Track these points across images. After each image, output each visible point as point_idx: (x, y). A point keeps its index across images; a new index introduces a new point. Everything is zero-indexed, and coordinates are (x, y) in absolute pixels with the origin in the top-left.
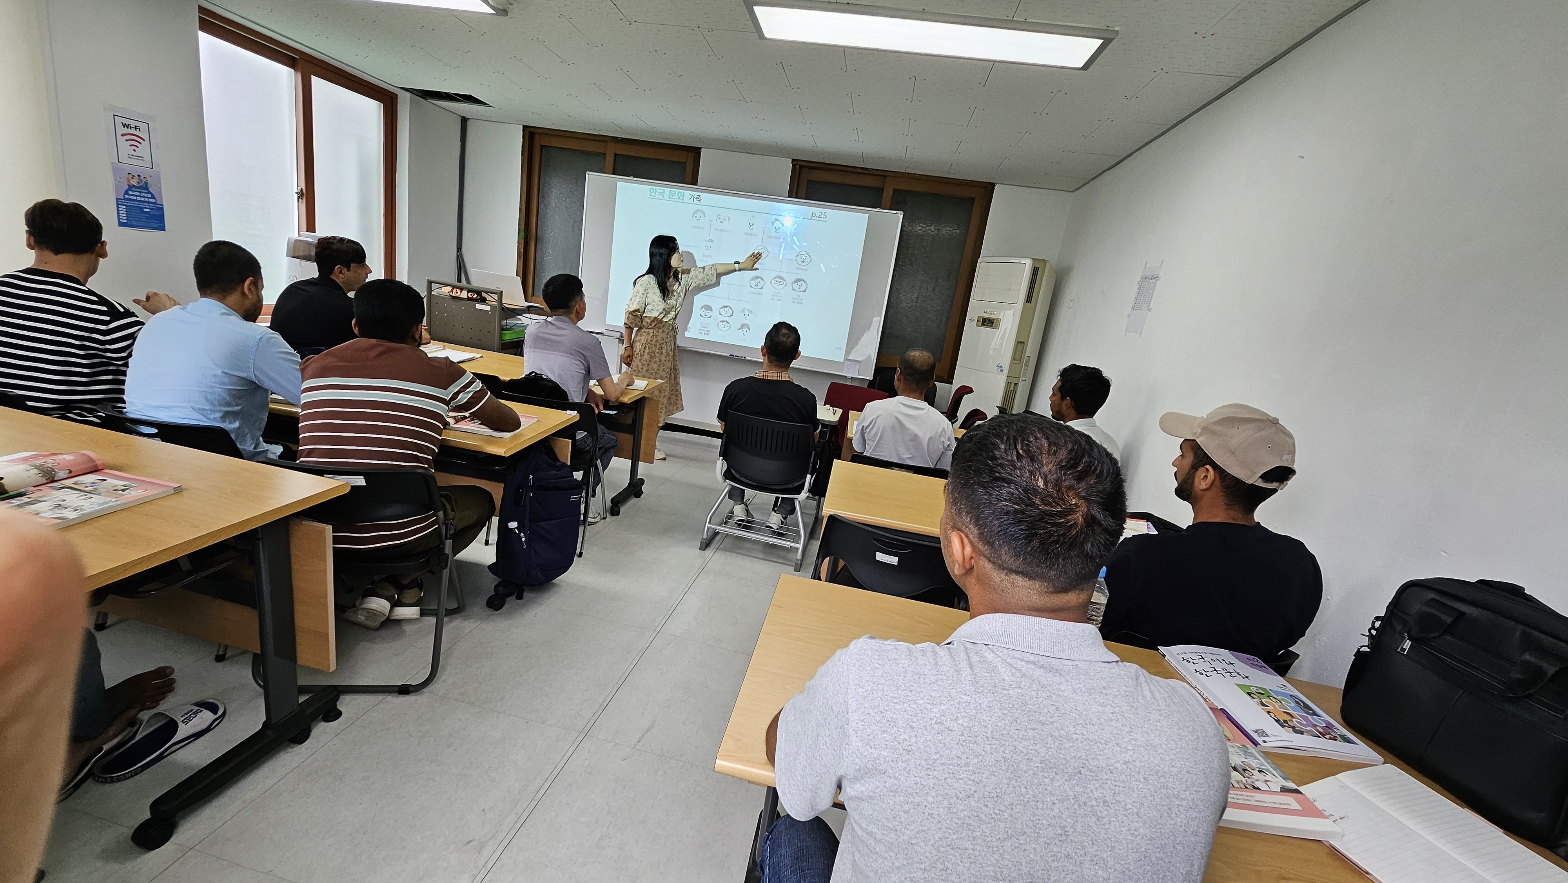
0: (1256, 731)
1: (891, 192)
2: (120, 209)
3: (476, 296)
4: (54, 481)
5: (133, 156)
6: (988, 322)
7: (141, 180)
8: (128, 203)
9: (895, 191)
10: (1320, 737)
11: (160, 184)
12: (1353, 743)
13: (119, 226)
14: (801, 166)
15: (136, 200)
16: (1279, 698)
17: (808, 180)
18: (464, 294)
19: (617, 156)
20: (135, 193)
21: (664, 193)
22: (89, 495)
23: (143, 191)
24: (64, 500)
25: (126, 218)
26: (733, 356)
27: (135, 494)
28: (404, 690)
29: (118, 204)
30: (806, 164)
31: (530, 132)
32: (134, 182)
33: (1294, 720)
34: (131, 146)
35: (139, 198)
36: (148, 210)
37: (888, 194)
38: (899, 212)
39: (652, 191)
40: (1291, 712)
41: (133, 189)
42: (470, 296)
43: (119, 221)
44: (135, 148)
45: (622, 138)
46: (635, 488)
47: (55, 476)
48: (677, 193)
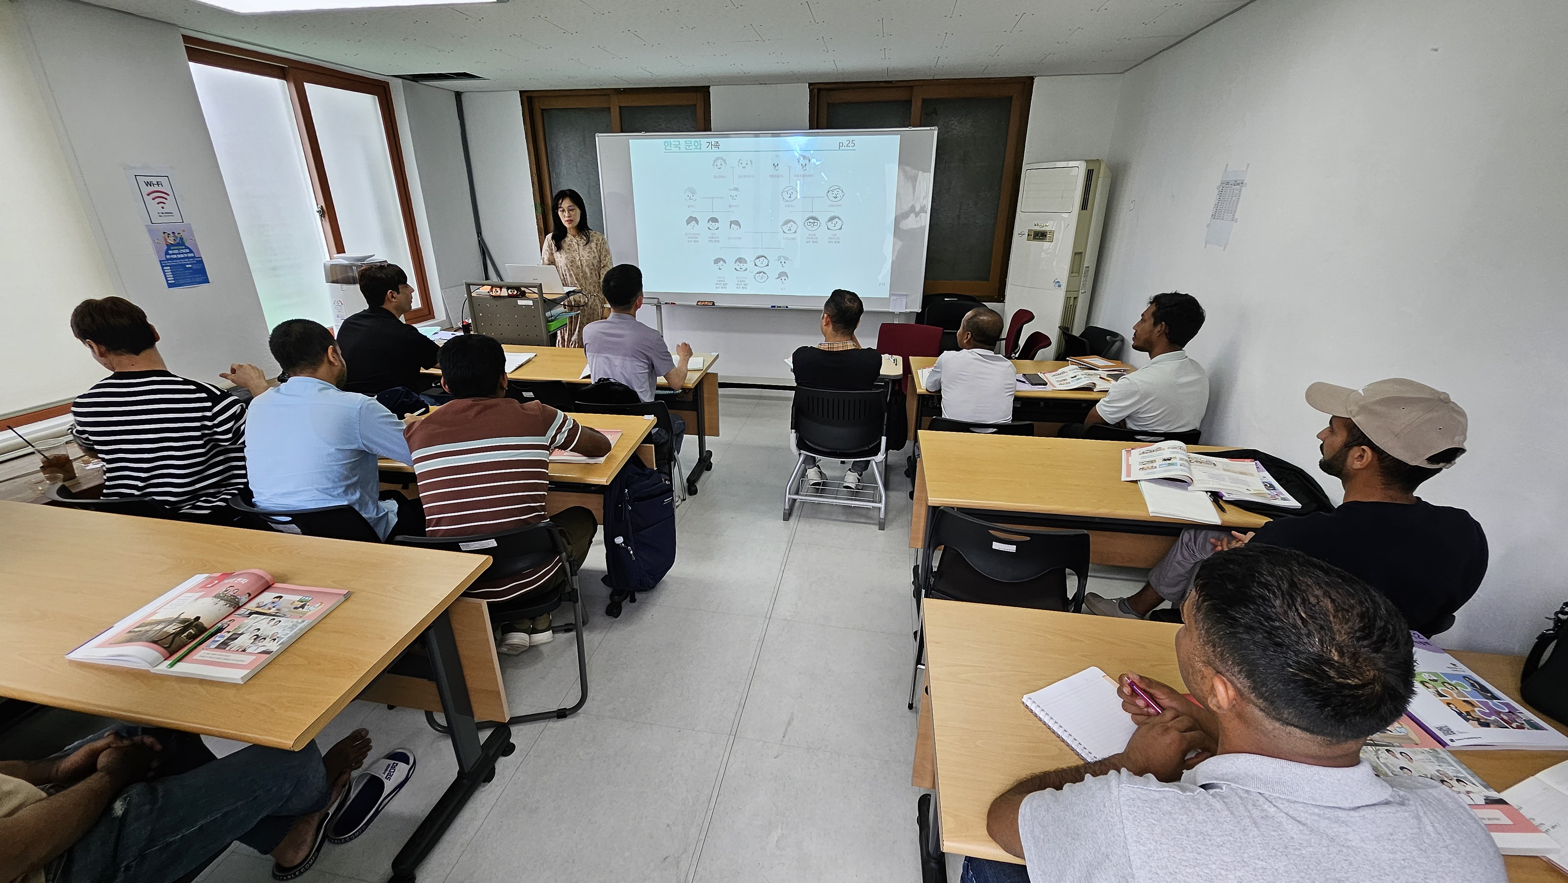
0: (1440, 729)
1: (919, 104)
2: (166, 271)
3: (516, 292)
4: (239, 608)
5: (163, 213)
6: (1040, 236)
7: (177, 237)
8: (170, 263)
9: (924, 101)
10: (1507, 728)
11: (194, 237)
12: (1541, 728)
13: (169, 287)
14: (819, 90)
15: (177, 259)
16: (1453, 682)
17: (828, 104)
18: (504, 292)
19: (622, 108)
20: (175, 252)
21: (679, 144)
22: (277, 619)
23: (180, 247)
24: (259, 629)
25: (173, 279)
26: (775, 307)
27: (314, 610)
28: (562, 714)
29: (162, 267)
30: (823, 86)
31: (527, 97)
32: (171, 240)
33: (1476, 709)
34: (158, 204)
35: (179, 256)
36: (190, 266)
37: (916, 107)
38: (933, 128)
39: (666, 144)
40: (1470, 699)
41: (172, 248)
42: (510, 293)
43: (167, 282)
44: (162, 205)
45: (624, 89)
46: (705, 462)
47: (238, 602)
48: (693, 143)
